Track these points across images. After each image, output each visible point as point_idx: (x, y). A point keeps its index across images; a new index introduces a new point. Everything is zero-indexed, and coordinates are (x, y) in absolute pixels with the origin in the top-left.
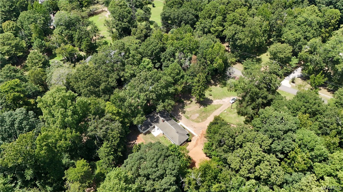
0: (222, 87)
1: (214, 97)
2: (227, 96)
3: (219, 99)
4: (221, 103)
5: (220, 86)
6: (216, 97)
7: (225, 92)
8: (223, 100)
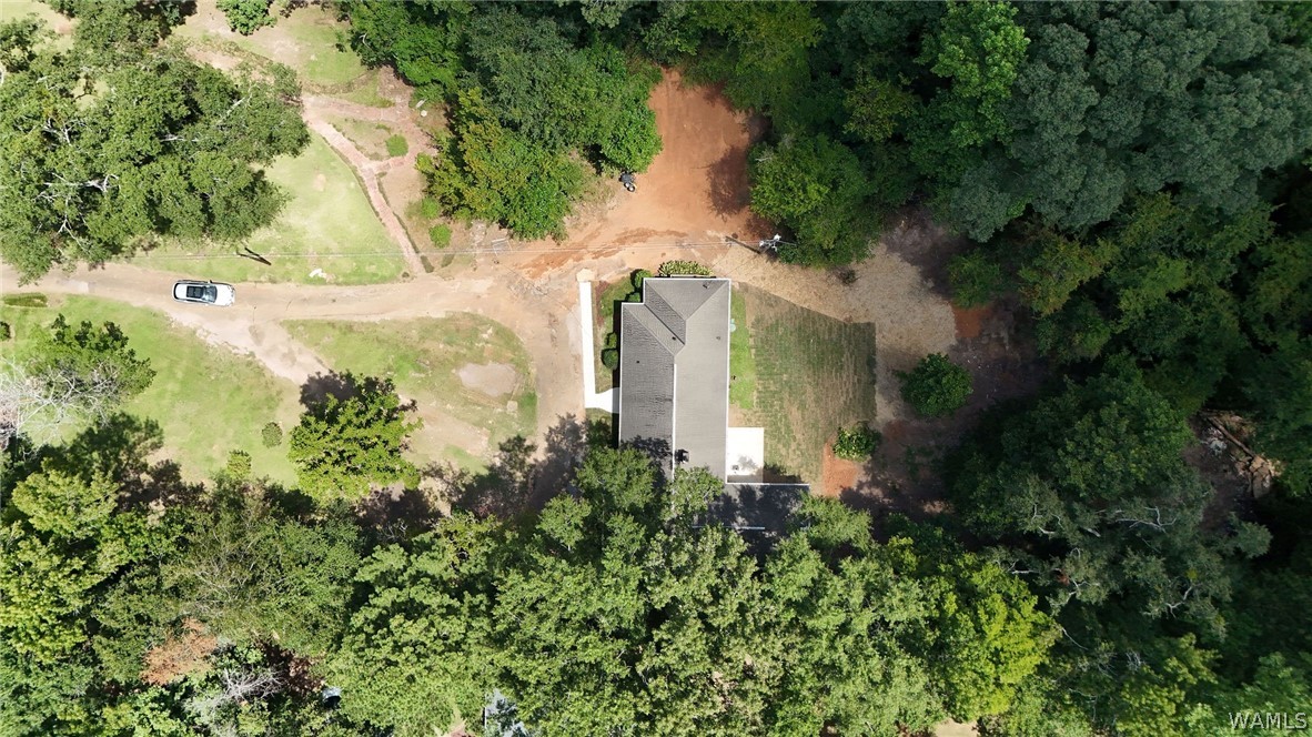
0: (152, 428)
1: (272, 401)
2: (200, 352)
3: (260, 371)
4: (277, 337)
5: (156, 446)
6: (259, 394)
7: (172, 386)
8: (244, 345)
